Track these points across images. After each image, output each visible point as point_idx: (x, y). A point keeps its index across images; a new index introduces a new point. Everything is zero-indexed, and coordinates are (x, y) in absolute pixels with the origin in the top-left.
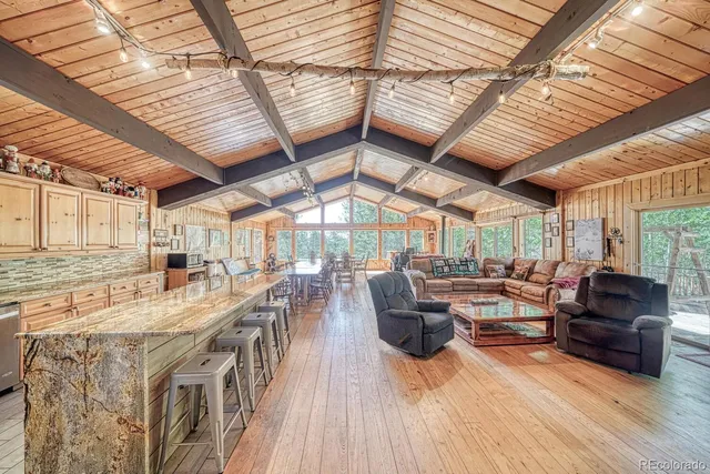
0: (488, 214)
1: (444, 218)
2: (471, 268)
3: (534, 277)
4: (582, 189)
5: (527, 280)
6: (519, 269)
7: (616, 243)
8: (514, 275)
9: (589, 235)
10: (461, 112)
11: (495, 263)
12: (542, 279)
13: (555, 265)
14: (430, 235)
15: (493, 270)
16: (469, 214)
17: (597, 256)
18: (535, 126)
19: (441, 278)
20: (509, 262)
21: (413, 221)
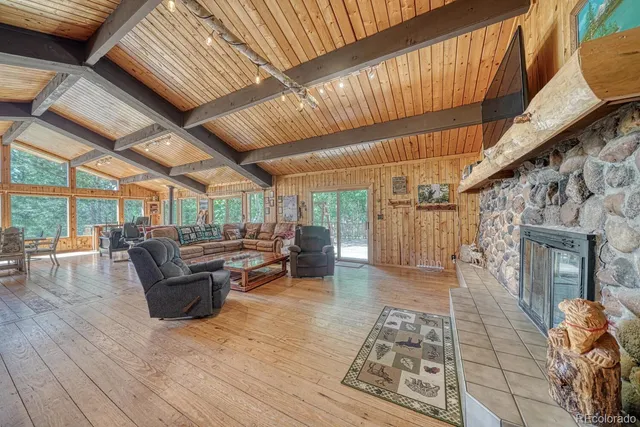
0: (221, 188)
1: (172, 188)
2: (215, 233)
3: (261, 235)
4: (286, 176)
5: (256, 238)
6: (250, 231)
7: (303, 210)
8: (247, 236)
9: (290, 206)
10: (228, 92)
11: (234, 227)
12: (266, 236)
13: (274, 226)
14: (151, 206)
15: (232, 234)
16: (202, 187)
17: (295, 219)
18: (276, 126)
19: (188, 245)
20: (242, 227)
21: (128, 189)
